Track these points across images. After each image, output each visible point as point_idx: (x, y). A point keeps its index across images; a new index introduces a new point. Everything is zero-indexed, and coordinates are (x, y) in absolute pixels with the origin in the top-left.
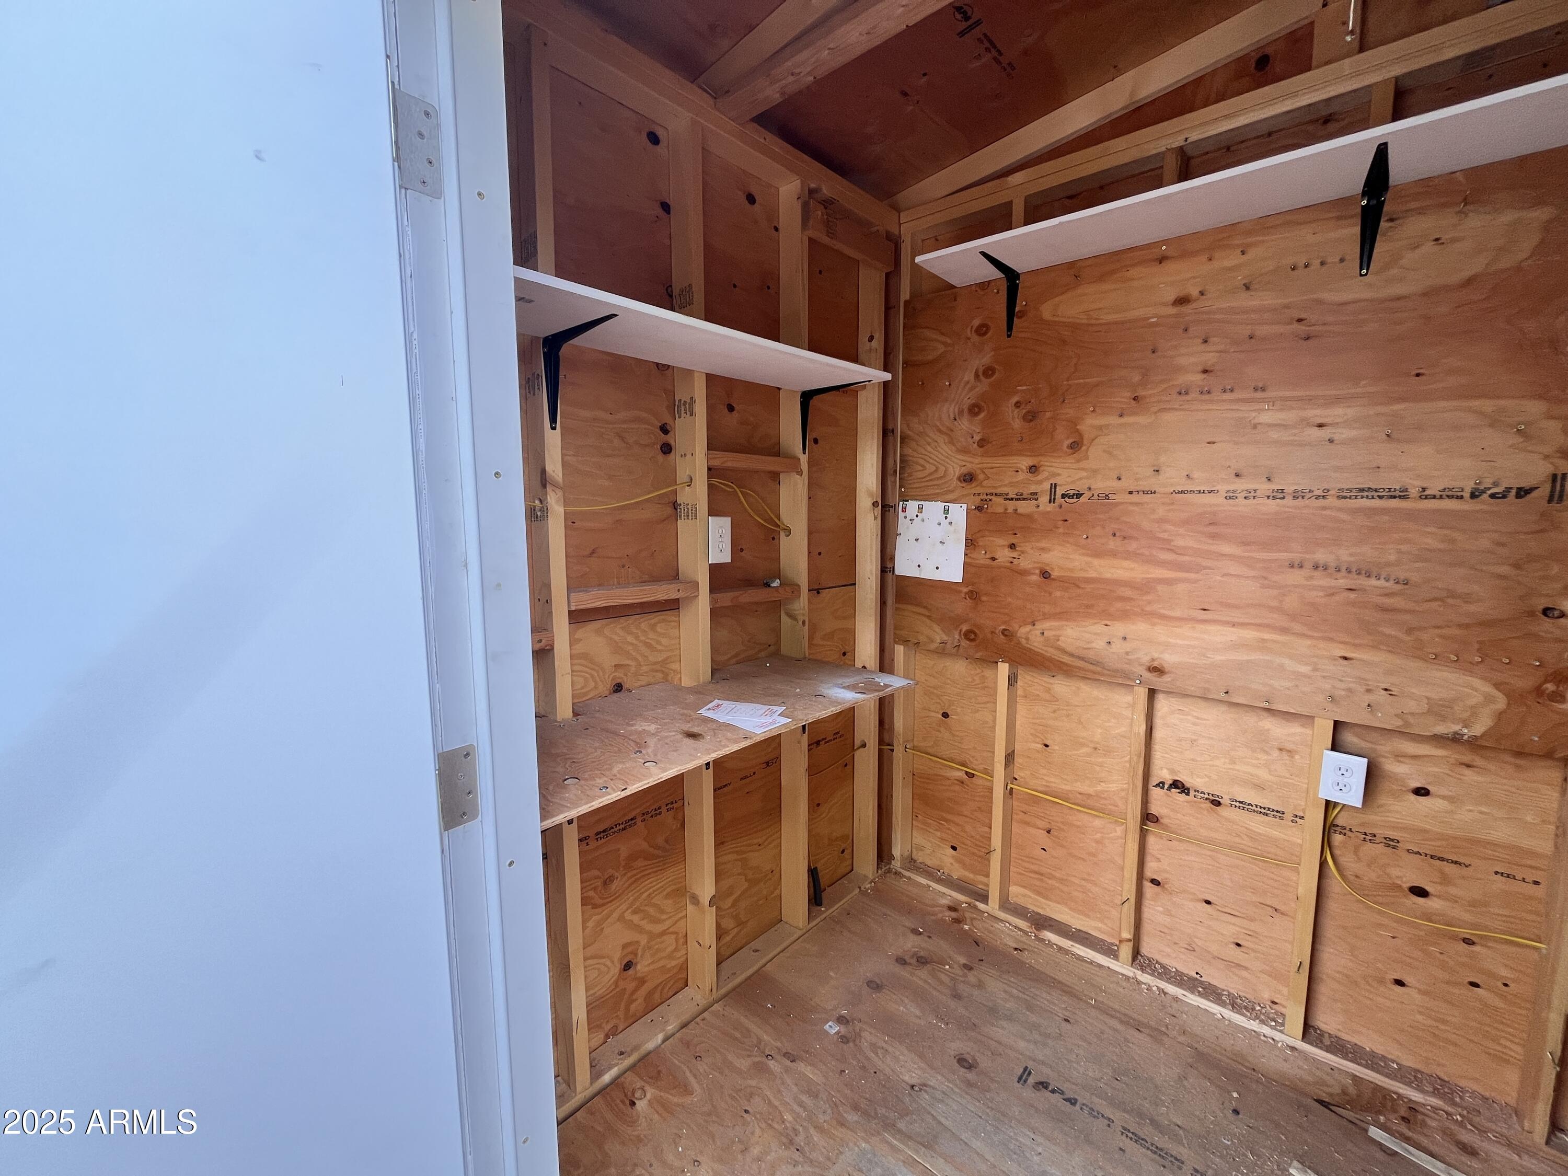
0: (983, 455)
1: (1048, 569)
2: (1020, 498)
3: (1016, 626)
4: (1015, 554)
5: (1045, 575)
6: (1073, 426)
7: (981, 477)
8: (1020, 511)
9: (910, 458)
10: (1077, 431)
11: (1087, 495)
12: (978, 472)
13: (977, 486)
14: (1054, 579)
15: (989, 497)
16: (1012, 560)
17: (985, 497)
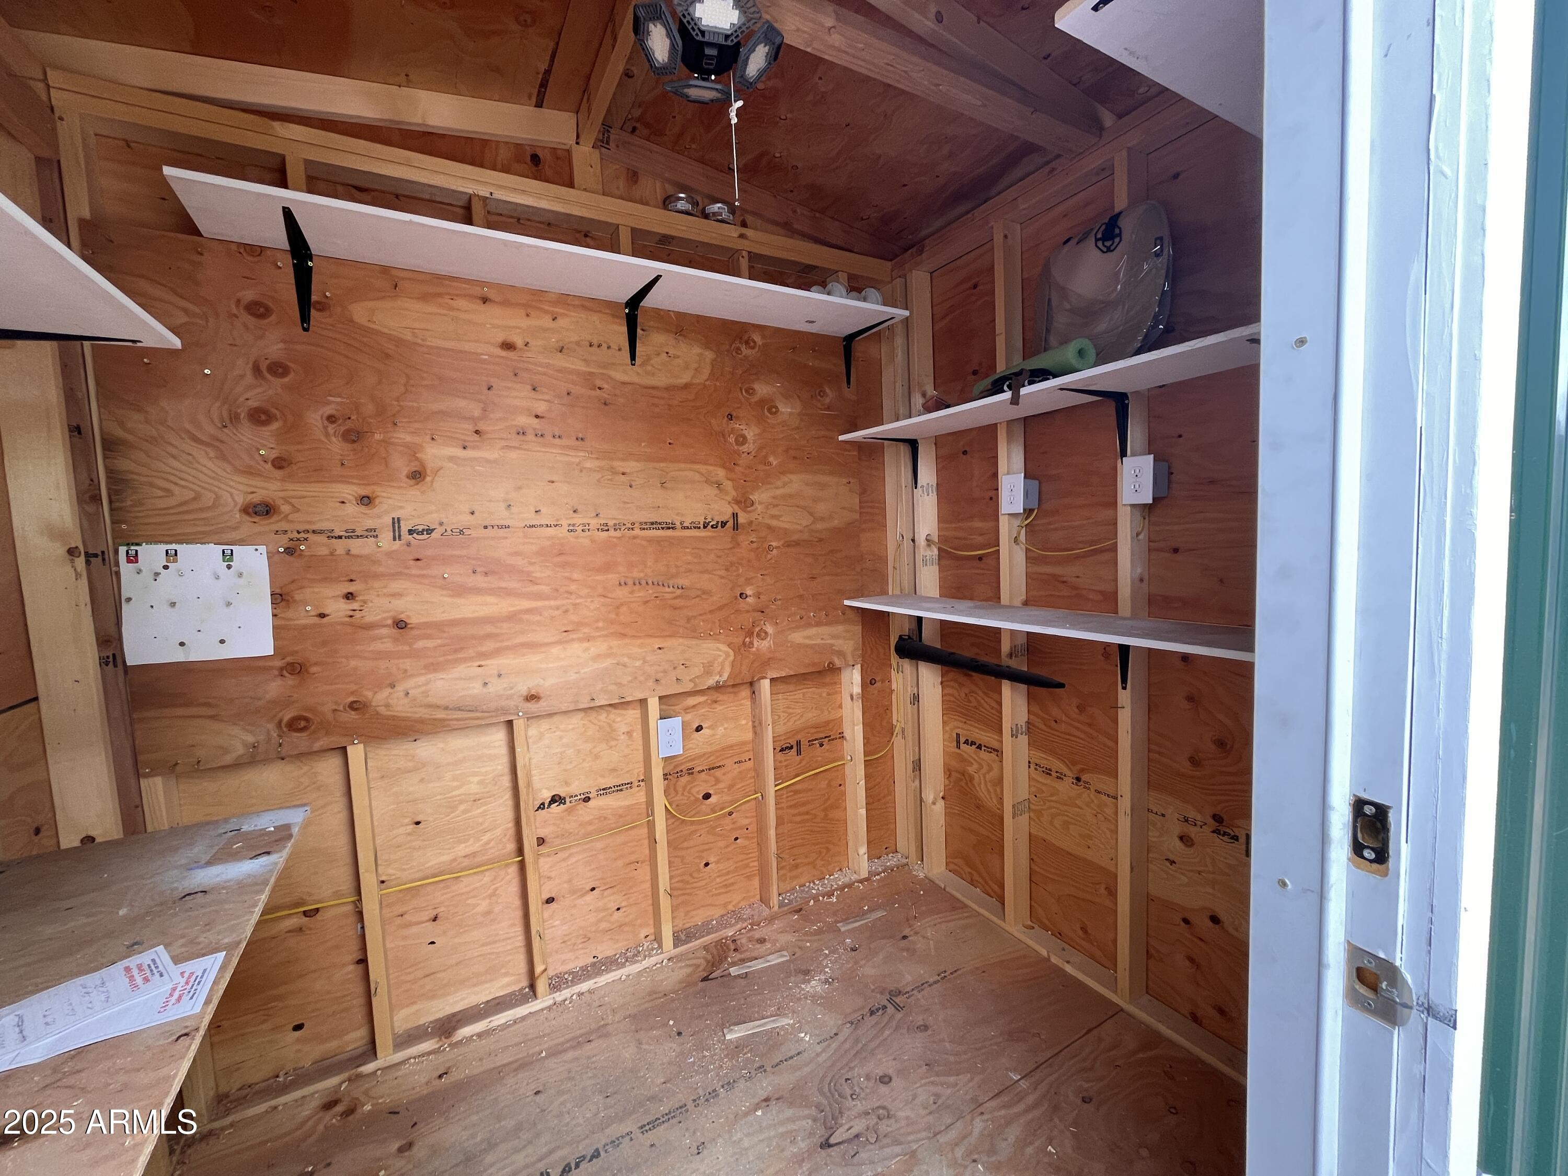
0: (283, 480)
1: (403, 617)
2: (351, 535)
3: (369, 694)
4: (355, 605)
5: (400, 624)
6: (413, 452)
7: (285, 508)
8: (353, 552)
9: (135, 477)
10: (417, 459)
11: (439, 530)
12: (279, 502)
13: (280, 521)
14: (412, 628)
15: (302, 535)
16: (351, 613)
17: (296, 535)
